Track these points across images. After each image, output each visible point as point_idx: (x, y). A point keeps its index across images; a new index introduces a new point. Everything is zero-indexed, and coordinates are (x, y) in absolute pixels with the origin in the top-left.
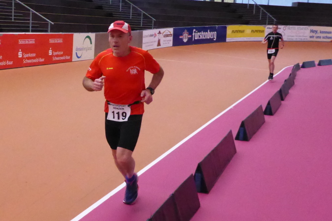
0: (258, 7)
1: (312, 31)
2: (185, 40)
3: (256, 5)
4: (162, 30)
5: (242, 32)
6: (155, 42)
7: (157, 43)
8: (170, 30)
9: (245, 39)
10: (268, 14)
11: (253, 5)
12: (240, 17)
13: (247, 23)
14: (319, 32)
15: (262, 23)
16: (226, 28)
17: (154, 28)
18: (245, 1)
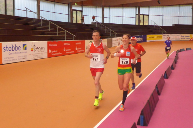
0: (158, 27)
1: (181, 36)
3: (158, 26)
4: (120, 38)
5: (153, 37)
6: (117, 43)
7: (118, 43)
9: (154, 40)
10: (163, 30)
11: (156, 26)
12: (152, 31)
13: (154, 34)
14: (184, 36)
15: (161, 33)
16: (146, 36)
17: (116, 37)
18: (153, 25)
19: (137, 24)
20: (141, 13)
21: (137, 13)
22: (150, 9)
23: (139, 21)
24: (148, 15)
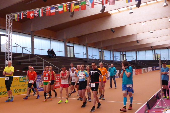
0: (167, 61)
2: (154, 69)
4: (150, 67)
7: (150, 70)
18: (164, 59)
19: (154, 59)
20: (156, 53)
21: (154, 53)
22: (161, 50)
23: (155, 58)
24: (160, 54)
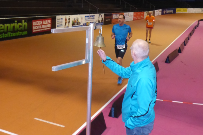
2: (164, 13)
4: (159, 10)
7: (158, 14)
8: (161, 10)
10: (188, 4)
